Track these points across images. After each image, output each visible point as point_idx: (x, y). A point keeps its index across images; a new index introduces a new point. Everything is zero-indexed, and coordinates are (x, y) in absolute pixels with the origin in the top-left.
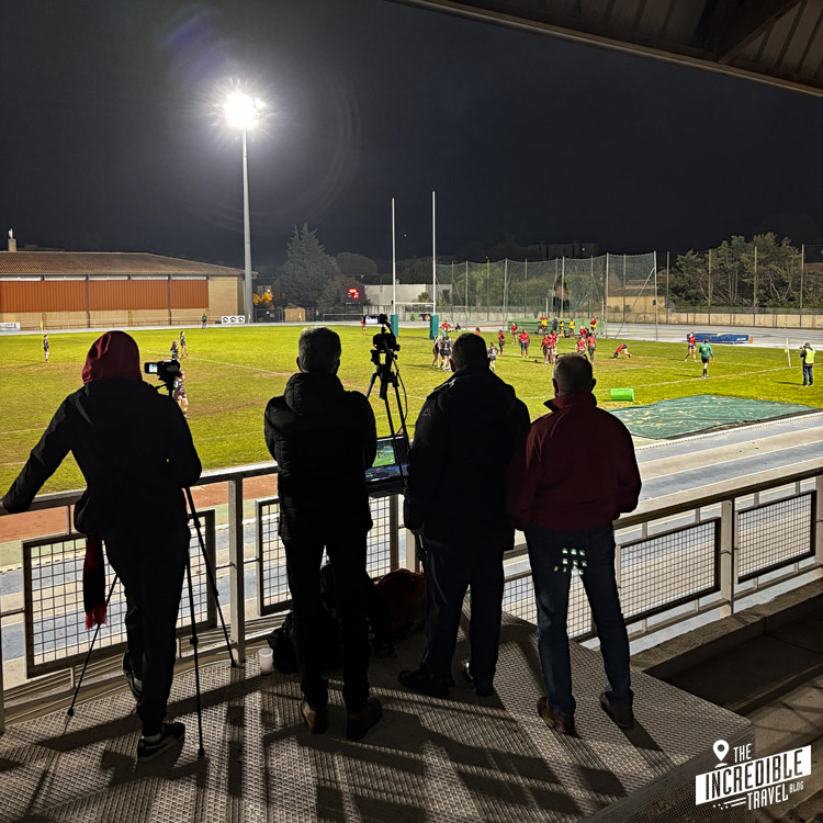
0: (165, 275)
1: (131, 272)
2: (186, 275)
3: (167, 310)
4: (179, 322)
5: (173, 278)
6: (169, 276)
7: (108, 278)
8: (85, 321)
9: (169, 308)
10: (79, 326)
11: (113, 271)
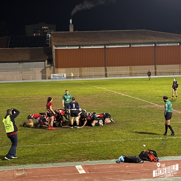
0: (152, 43)
1: (131, 42)
2: (166, 43)
3: (154, 66)
4: (161, 74)
5: (157, 45)
6: (155, 44)
7: (117, 46)
8: (104, 73)
9: (155, 64)
10: (100, 76)
11: (121, 42)
